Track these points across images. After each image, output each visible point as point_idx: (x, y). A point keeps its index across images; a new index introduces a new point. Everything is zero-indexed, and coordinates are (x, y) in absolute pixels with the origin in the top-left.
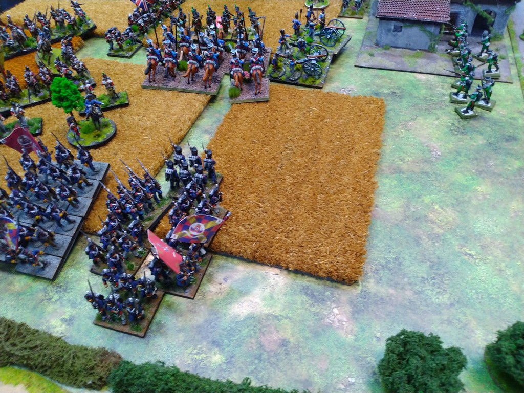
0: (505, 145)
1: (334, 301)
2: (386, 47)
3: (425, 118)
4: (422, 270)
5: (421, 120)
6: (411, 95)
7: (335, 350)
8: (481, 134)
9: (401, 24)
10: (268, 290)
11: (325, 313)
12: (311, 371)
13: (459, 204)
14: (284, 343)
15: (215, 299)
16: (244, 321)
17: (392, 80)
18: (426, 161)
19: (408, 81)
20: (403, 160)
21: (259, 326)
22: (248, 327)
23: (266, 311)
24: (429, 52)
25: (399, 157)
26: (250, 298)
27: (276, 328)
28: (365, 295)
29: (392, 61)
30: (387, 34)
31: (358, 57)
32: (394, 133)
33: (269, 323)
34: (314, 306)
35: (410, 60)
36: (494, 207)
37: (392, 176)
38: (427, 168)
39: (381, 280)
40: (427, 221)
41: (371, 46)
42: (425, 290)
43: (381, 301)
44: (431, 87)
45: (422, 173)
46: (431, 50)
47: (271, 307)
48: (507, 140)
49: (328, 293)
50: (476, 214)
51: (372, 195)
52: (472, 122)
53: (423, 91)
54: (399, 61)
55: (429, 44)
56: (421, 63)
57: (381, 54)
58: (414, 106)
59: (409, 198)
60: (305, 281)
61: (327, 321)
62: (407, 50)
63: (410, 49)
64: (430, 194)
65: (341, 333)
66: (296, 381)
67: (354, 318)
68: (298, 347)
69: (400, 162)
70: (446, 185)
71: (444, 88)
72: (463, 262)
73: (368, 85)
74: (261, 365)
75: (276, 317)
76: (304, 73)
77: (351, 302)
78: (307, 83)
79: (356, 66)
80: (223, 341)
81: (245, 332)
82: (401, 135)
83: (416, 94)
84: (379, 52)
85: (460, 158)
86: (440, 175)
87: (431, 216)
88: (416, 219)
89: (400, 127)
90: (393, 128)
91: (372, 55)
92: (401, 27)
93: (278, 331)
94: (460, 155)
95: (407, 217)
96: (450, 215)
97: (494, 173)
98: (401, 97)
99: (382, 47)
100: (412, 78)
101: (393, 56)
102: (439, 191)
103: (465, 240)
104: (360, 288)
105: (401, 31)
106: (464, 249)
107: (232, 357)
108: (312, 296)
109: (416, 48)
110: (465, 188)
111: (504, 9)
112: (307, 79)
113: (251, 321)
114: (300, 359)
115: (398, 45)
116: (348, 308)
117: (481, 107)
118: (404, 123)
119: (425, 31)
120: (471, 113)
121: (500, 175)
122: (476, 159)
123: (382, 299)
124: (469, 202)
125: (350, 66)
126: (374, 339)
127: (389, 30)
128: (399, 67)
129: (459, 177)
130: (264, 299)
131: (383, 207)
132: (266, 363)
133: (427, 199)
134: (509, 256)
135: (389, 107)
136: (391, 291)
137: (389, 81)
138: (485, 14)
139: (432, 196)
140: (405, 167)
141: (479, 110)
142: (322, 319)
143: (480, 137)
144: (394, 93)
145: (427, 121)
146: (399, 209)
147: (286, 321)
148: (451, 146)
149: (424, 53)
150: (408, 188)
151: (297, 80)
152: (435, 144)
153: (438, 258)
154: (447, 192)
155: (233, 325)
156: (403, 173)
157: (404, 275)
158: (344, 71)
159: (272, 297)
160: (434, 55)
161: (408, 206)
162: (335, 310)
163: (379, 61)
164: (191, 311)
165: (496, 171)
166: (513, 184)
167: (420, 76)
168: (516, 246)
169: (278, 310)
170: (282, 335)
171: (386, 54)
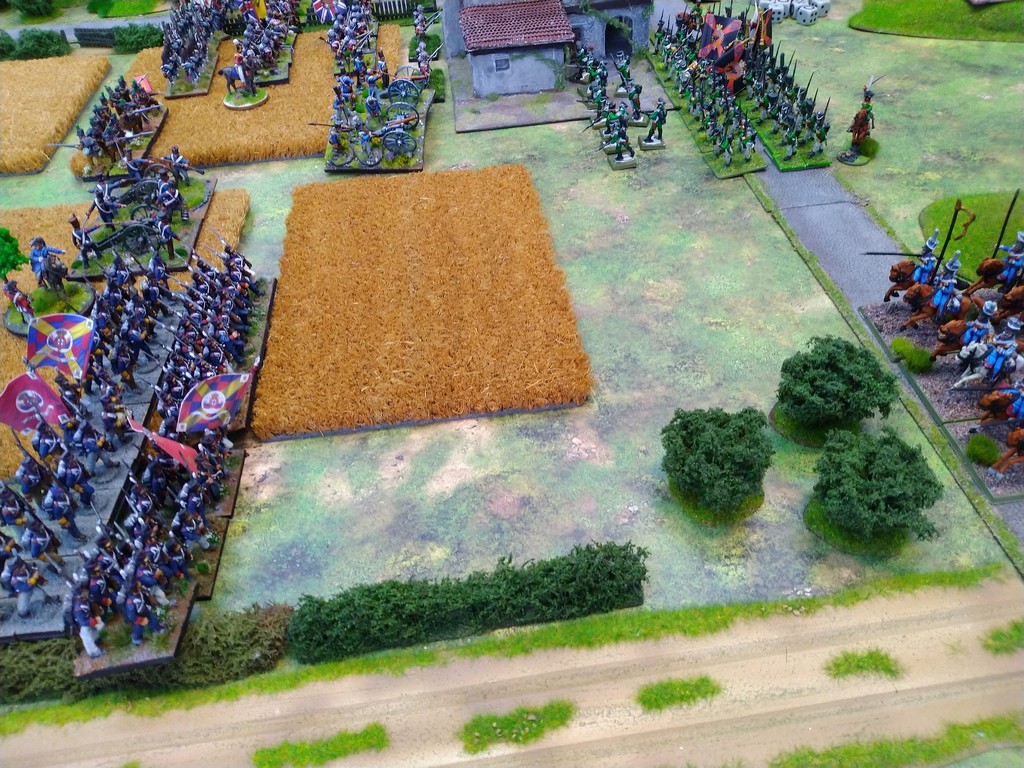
0: (705, 186)
1: (568, 431)
2: (493, 97)
3: (589, 179)
4: (665, 359)
5: (584, 182)
6: (556, 154)
7: (597, 484)
8: (672, 180)
9: (506, 56)
10: (471, 449)
11: (564, 448)
12: (576, 519)
13: (678, 270)
14: (525, 502)
15: (397, 486)
16: (455, 496)
17: (520, 140)
18: (614, 231)
19: (544, 136)
20: (582, 238)
21: (480, 495)
22: (464, 501)
23: (480, 474)
24: (557, 91)
25: (576, 236)
26: (449, 467)
27: (504, 489)
28: (606, 410)
29: (509, 115)
30: (489, 77)
31: (455, 119)
32: (555, 208)
33: (491, 486)
34: (545, 445)
35: (535, 107)
36: (722, 261)
37: (577, 262)
38: (619, 240)
39: (618, 386)
40: (646, 302)
41: (469, 101)
42: (678, 380)
43: (628, 410)
44: (579, 138)
45: (615, 247)
46: (558, 88)
47: (486, 467)
48: (706, 180)
49: (556, 425)
50: (703, 275)
51: (563, 287)
52: (653, 168)
53: (572, 145)
54: (520, 112)
55: (555, 79)
56: (552, 108)
57: (489, 108)
58: (567, 166)
59: (611, 282)
60: (519, 421)
61: (570, 456)
62: (526, 95)
63: (528, 93)
64: (636, 270)
65: (597, 463)
66: (563, 537)
67: (604, 440)
68: (545, 499)
69: (580, 242)
70: (652, 254)
72: (712, 334)
73: (488, 155)
74: (506, 537)
75: (498, 476)
76: (387, 152)
77: (592, 425)
78: (396, 166)
79: (458, 133)
80: (436, 531)
81: (463, 508)
82: (566, 208)
83: (564, 152)
84: (484, 106)
85: (656, 217)
86: (638, 243)
87: (649, 294)
88: (632, 304)
89: (560, 198)
90: (550, 202)
91: (475, 112)
92: (507, 60)
93: (510, 491)
94: (654, 213)
95: (620, 304)
96: (672, 286)
97: (707, 223)
98: (543, 160)
99: (486, 98)
100: (547, 132)
101: (508, 107)
102: (646, 263)
103: (703, 309)
104: (595, 404)
105: (507, 68)
106: (706, 320)
107: (459, 544)
108: (537, 435)
109: (536, 89)
110: (677, 250)
111: (640, 12)
112: (393, 161)
113: (466, 493)
114: (556, 510)
115: (510, 92)
116: (591, 433)
118: (563, 191)
119: (544, 60)
121: (715, 222)
122: (677, 212)
123: (629, 407)
124: (689, 264)
125: (450, 135)
126: (640, 454)
127: (490, 70)
128: (523, 120)
129: (663, 239)
130: (470, 461)
131: (582, 301)
132: (511, 532)
133: (635, 277)
134: (763, 311)
135: (534, 176)
136: (637, 394)
137: (516, 142)
138: (616, 23)
139: (640, 271)
140: (588, 246)
142: (563, 456)
143: (671, 185)
144: (531, 157)
145: (594, 182)
146: (604, 298)
147: (516, 475)
148: (638, 205)
149: (551, 94)
150: (604, 270)
151: (378, 163)
152: (618, 208)
153: (679, 339)
154: (657, 261)
155: (442, 507)
156: (589, 253)
157: (646, 372)
158: (443, 143)
159: (481, 456)
160: (565, 96)
161: (614, 292)
162: (575, 440)
164: (367, 513)
165: (708, 219)
166: (735, 229)
167: (558, 127)
168: (767, 297)
169: (496, 467)
170: (517, 493)
171: (496, 107)
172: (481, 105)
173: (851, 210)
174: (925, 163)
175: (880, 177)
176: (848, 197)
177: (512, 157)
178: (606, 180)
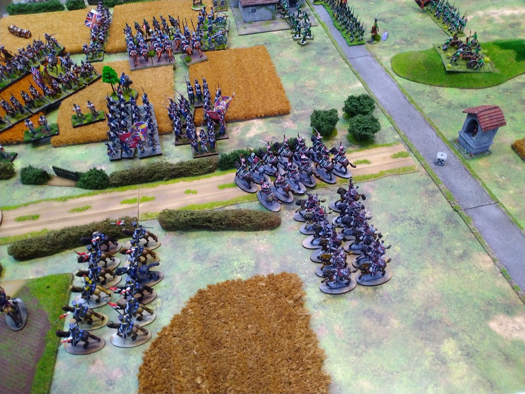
0: (324, 52)
1: (284, 121)
2: (250, 22)
3: (286, 50)
4: (312, 102)
5: (284, 51)
6: (274, 42)
8: (313, 50)
9: (255, 8)
10: (257, 126)
11: (283, 125)
13: (315, 77)
15: (237, 135)
16: (254, 137)
17: (262, 37)
18: (295, 66)
19: (270, 36)
20: (285, 69)
21: (261, 136)
22: (257, 138)
23: (260, 132)
25: (283, 68)
26: (252, 131)
27: (268, 135)
28: (294, 115)
29: (256, 29)
30: (249, 15)
31: (238, 30)
32: (275, 59)
33: (264, 135)
34: (278, 125)
35: (266, 26)
36: (329, 74)
37: (284, 76)
38: (297, 69)
39: (298, 109)
40: (306, 87)
41: (242, 24)
43: (301, 115)
44: (282, 36)
45: (295, 71)
46: (273, 19)
47: (262, 130)
48: (325, 50)
49: (281, 120)
50: (323, 79)
51: (280, 83)
52: (307, 46)
53: (279, 39)
54: (260, 28)
55: (272, 16)
56: (271, 26)
57: (249, 26)
58: (278, 46)
59: (295, 81)
60: (270, 119)
61: (285, 127)
62: (262, 22)
64: (302, 78)
65: (292, 128)
67: (294, 123)
69: (284, 70)
70: (307, 73)
71: (288, 35)
72: (325, 95)
73: (251, 43)
75: (266, 132)
76: (217, 43)
77: (291, 119)
78: (220, 48)
79: (240, 35)
82: (279, 60)
83: (277, 41)
85: (308, 62)
86: (303, 70)
87: (306, 85)
88: (301, 87)
89: (277, 56)
91: (244, 28)
92: (255, 9)
94: (308, 60)
95: (298, 88)
96: (314, 82)
97: (324, 63)
98: (270, 44)
99: (248, 23)
100: (270, 35)
101: (256, 26)
102: (305, 76)
103: (323, 88)
104: (292, 115)
105: (255, 12)
106: (323, 91)
108: (275, 122)
109: (266, 20)
110: (315, 72)
112: (220, 46)
113: (257, 136)
115: (256, 20)
116: (291, 121)
117: (308, 39)
118: (278, 54)
119: (268, 9)
120: (305, 42)
121: (327, 63)
122: (315, 60)
124: (319, 76)
125: (237, 36)
127: (249, 13)
128: (262, 31)
129: (311, 68)
130: (257, 129)
131: (286, 87)
133: (302, 80)
135: (267, 49)
136: (303, 111)
137: (260, 38)
139: (304, 78)
140: (287, 71)
141: (308, 41)
142: (283, 127)
144: (266, 43)
146: (293, 86)
147: (270, 132)
148: (303, 58)
149: (271, 21)
150: (292, 78)
151: (214, 47)
152: (296, 59)
153: (315, 97)
154: (309, 75)
155: (251, 140)
156: (287, 73)
157: (306, 106)
158: (235, 39)
159: (260, 128)
160: (276, 21)
161: (296, 84)
162: (286, 123)
163: (250, 30)
164: (230, 142)
166: (333, 65)
167: (274, 33)
168: (342, 84)
169: (265, 130)
170: (271, 136)
171: (251, 26)
172: (247, 25)
173: (370, 58)
174: (396, 42)
175: (380, 48)
176: (369, 54)
177: (259, 43)
178: (292, 51)
